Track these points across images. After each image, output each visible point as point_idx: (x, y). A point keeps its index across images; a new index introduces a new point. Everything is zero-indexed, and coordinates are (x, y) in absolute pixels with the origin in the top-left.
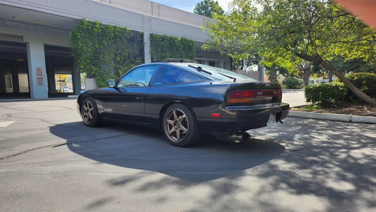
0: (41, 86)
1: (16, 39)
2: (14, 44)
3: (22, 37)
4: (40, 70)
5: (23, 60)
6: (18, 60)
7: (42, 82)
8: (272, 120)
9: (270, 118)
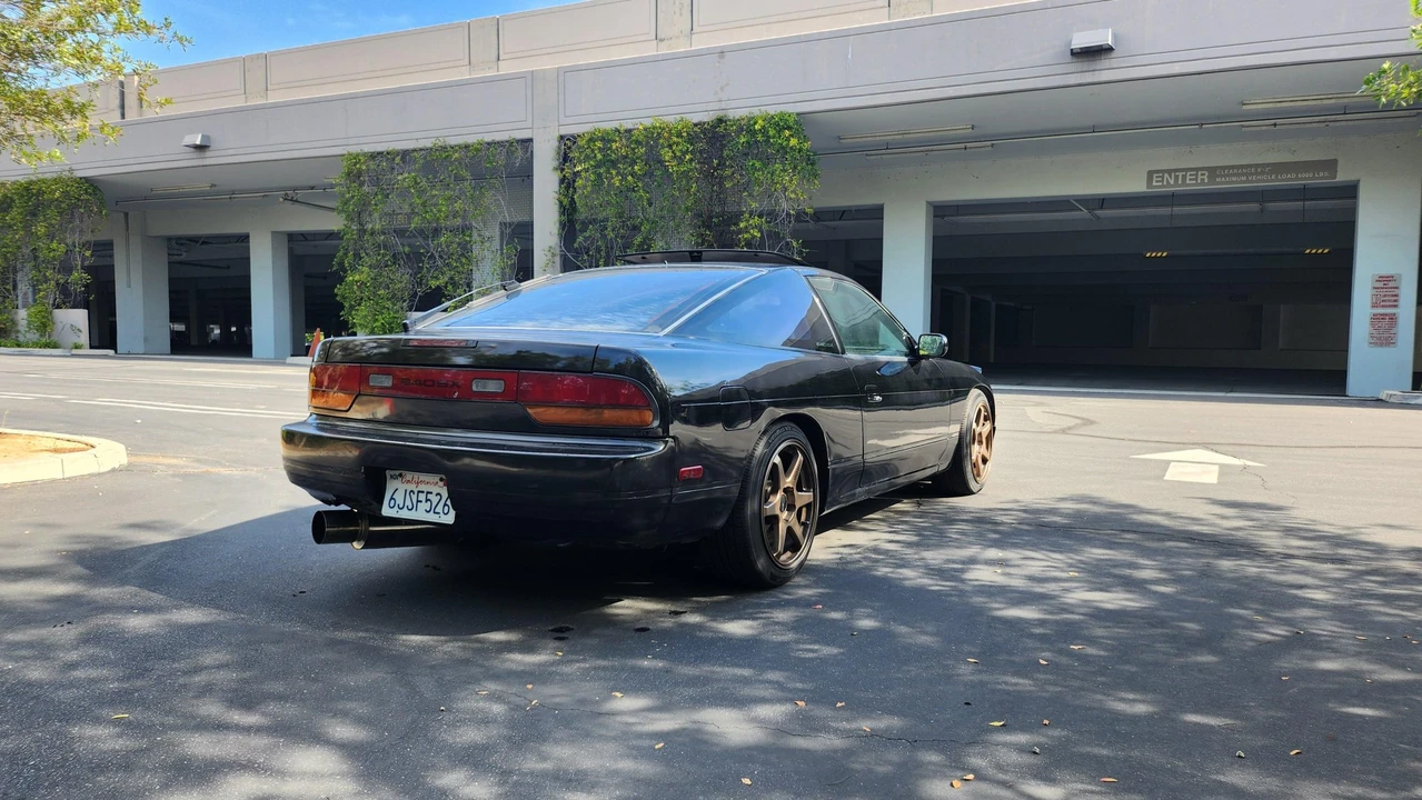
0: (1386, 349)
1: (1308, 175)
2: (1304, 193)
4: (1391, 284)
5: (1326, 251)
6: (1308, 251)
7: (1392, 332)
8: (427, 500)
9: (419, 492)
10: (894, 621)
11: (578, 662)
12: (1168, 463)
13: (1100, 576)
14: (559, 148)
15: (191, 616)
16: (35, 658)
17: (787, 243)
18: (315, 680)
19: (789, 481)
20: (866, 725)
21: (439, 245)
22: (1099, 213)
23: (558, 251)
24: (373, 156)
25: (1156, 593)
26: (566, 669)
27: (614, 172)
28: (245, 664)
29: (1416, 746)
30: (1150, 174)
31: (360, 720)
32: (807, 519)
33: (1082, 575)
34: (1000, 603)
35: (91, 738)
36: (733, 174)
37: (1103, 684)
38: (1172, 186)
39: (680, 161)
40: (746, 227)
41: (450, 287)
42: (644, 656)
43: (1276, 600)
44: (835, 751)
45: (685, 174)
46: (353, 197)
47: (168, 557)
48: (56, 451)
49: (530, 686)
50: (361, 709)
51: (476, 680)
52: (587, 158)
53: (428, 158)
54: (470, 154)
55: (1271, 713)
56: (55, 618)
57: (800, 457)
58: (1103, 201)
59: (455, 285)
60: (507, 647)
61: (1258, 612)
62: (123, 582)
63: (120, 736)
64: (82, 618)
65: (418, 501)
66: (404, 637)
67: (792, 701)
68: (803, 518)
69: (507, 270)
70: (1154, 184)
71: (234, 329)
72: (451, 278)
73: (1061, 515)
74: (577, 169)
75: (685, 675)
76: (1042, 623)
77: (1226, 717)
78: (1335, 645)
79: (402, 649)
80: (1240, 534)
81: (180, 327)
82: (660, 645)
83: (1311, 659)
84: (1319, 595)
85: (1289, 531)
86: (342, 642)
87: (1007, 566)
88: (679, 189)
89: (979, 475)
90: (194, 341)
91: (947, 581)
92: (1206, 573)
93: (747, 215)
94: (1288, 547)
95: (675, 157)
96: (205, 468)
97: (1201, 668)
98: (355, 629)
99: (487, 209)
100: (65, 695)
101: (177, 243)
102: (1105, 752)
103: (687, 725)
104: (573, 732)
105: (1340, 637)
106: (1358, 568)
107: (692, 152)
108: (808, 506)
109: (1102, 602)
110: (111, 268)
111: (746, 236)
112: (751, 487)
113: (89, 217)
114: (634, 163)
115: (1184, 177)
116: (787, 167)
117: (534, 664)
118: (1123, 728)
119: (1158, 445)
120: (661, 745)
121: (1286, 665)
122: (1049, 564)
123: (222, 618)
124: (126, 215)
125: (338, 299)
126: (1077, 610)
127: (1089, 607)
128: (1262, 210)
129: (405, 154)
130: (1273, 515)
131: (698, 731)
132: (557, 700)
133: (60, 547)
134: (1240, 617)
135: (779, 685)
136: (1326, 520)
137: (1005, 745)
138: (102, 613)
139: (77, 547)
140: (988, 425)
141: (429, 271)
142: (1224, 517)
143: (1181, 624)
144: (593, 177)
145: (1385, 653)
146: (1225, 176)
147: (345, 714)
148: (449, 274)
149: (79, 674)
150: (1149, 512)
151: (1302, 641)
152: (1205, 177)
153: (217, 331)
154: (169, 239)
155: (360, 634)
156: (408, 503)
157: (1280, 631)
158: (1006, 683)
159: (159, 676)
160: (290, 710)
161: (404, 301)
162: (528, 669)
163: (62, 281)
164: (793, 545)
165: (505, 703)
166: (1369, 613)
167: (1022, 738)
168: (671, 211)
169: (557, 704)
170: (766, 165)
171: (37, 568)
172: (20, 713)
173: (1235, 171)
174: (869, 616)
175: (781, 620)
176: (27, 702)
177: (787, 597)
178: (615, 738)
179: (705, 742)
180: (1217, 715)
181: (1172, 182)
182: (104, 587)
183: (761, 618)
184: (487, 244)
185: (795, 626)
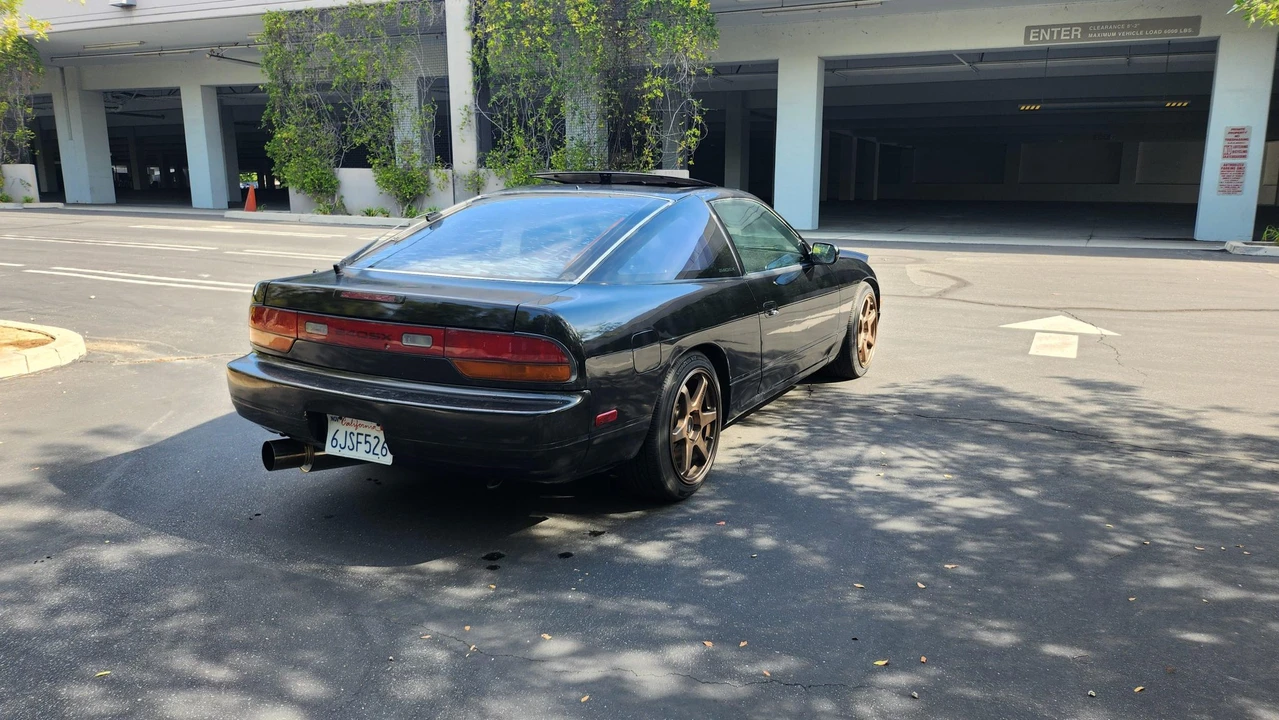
0: (1233, 197)
1: (1173, 31)
2: (1169, 48)
3: (1195, 22)
4: (1242, 136)
5: (1185, 104)
6: (1168, 105)
7: (1240, 180)
8: (366, 442)
9: (358, 434)
10: (789, 539)
11: (510, 596)
12: (1033, 333)
13: (974, 478)
14: (470, 7)
15: (159, 546)
16: (21, 602)
17: (689, 103)
18: (275, 625)
19: (695, 405)
20: (766, 668)
21: (360, 104)
22: (979, 65)
23: (473, 110)
24: (293, 15)
25: (1020, 497)
26: (500, 606)
27: (524, 33)
28: (212, 606)
29: (1244, 679)
30: (1028, 29)
31: (320, 674)
32: (711, 434)
33: (955, 477)
34: (883, 513)
35: (79, 700)
36: (637, 34)
37: (972, 609)
38: (1047, 41)
39: (587, 22)
40: (650, 87)
41: (373, 145)
42: (567, 588)
43: (1124, 501)
44: (740, 701)
45: (591, 35)
46: (276, 56)
47: (132, 472)
48: (20, 344)
49: (467, 628)
50: (318, 658)
51: (418, 621)
52: (498, 18)
53: (345, 18)
54: (385, 14)
55: (1119, 641)
56: (35, 551)
57: (705, 381)
58: (982, 56)
59: (378, 143)
60: (445, 579)
61: (1111, 519)
62: (94, 505)
63: (104, 697)
64: (60, 551)
65: (358, 442)
66: (353, 569)
67: (700, 640)
68: (707, 434)
69: (426, 128)
70: (1031, 39)
71: (172, 171)
72: (374, 136)
73: (937, 402)
74: (488, 30)
75: (605, 611)
76: (922, 537)
77: (1079, 647)
78: (1176, 558)
79: (352, 584)
80: (1095, 422)
81: (122, 170)
82: (583, 575)
83: (1155, 575)
84: (1162, 496)
85: (1139, 417)
86: (297, 577)
87: (890, 467)
88: (586, 49)
89: (864, 361)
90: (137, 186)
91: (836, 487)
92: (1065, 471)
93: (650, 76)
94: (1138, 437)
95: (581, 18)
96: (158, 357)
97: (1058, 587)
98: (309, 560)
99: (405, 68)
100: (53, 648)
101: (113, 97)
102: (974, 693)
103: (609, 673)
104: (508, 683)
105: (1181, 548)
106: (1199, 461)
107: (598, 14)
108: (712, 423)
109: (972, 509)
110: (52, 119)
111: (650, 96)
112: (661, 417)
113: (27, 75)
114: (542, 24)
115: (1059, 33)
116: (688, 28)
117: (471, 600)
118: (990, 663)
119: (1024, 311)
120: (587, 698)
121: (1133, 583)
122: (926, 464)
123: (186, 549)
124: (62, 69)
125: (269, 155)
126: (950, 520)
127: (961, 517)
128: (1129, 63)
129: (323, 13)
130: (1122, 397)
131: (620, 679)
132: (493, 644)
133: (34, 460)
134: (1094, 525)
135: (688, 621)
136: (1172, 403)
137: (888, 688)
138: (78, 544)
139: (50, 459)
140: (874, 314)
141: (352, 128)
142: (1080, 401)
143: (1041, 535)
144: (503, 38)
145: (1219, 565)
146: (1097, 32)
147: (302, 665)
148: (371, 132)
149: (63, 621)
150: (1015, 396)
151: (1149, 554)
152: (1078, 33)
153: (157, 173)
154: (105, 92)
155: (314, 566)
156: (349, 443)
157: (1129, 541)
158: (889, 612)
159: (135, 623)
160: (255, 662)
161: (331, 158)
162: (465, 605)
163: (7, 137)
164: (699, 460)
165: (446, 649)
166: (1207, 517)
167: (902, 679)
168: (579, 71)
169: (493, 649)
170: (667, 26)
171: (13, 488)
172: (13, 672)
173: (1106, 27)
174: (767, 533)
175: (688, 540)
176: (18, 657)
177: (693, 511)
178: (546, 690)
179: (625, 692)
180: (1072, 645)
181: (1048, 38)
182: (78, 510)
183: (672, 539)
184: (406, 103)
185: (702, 547)
